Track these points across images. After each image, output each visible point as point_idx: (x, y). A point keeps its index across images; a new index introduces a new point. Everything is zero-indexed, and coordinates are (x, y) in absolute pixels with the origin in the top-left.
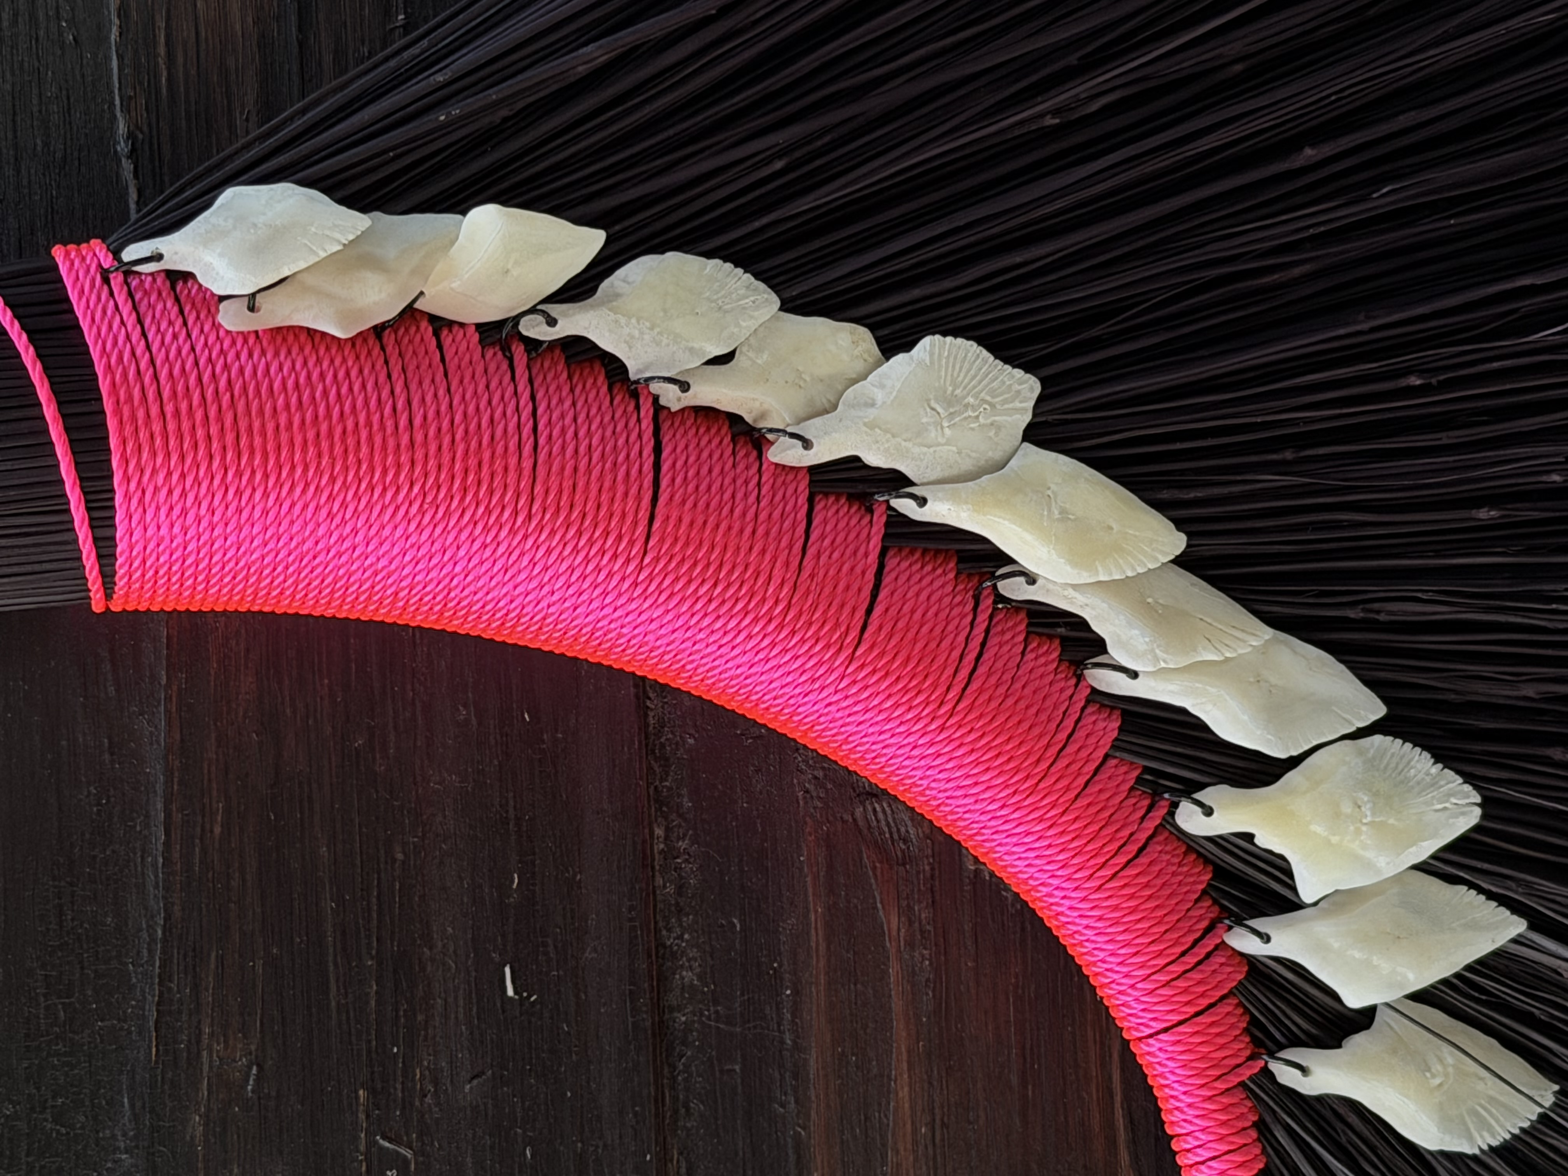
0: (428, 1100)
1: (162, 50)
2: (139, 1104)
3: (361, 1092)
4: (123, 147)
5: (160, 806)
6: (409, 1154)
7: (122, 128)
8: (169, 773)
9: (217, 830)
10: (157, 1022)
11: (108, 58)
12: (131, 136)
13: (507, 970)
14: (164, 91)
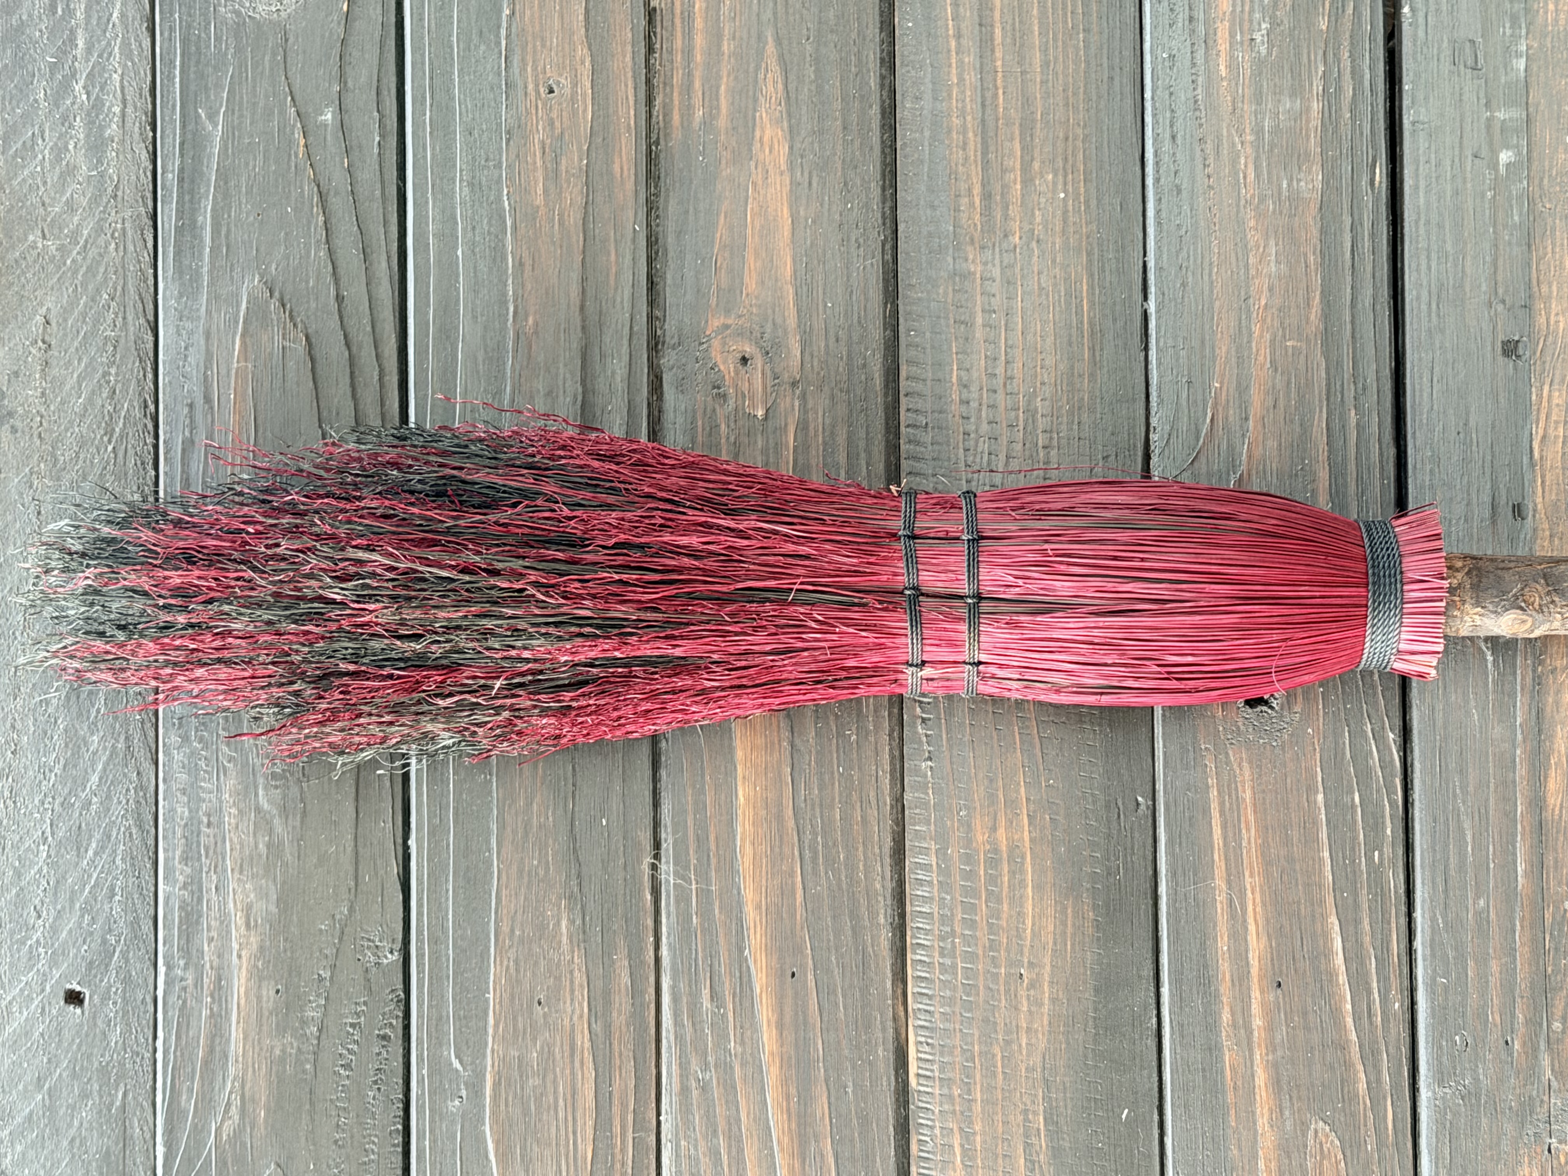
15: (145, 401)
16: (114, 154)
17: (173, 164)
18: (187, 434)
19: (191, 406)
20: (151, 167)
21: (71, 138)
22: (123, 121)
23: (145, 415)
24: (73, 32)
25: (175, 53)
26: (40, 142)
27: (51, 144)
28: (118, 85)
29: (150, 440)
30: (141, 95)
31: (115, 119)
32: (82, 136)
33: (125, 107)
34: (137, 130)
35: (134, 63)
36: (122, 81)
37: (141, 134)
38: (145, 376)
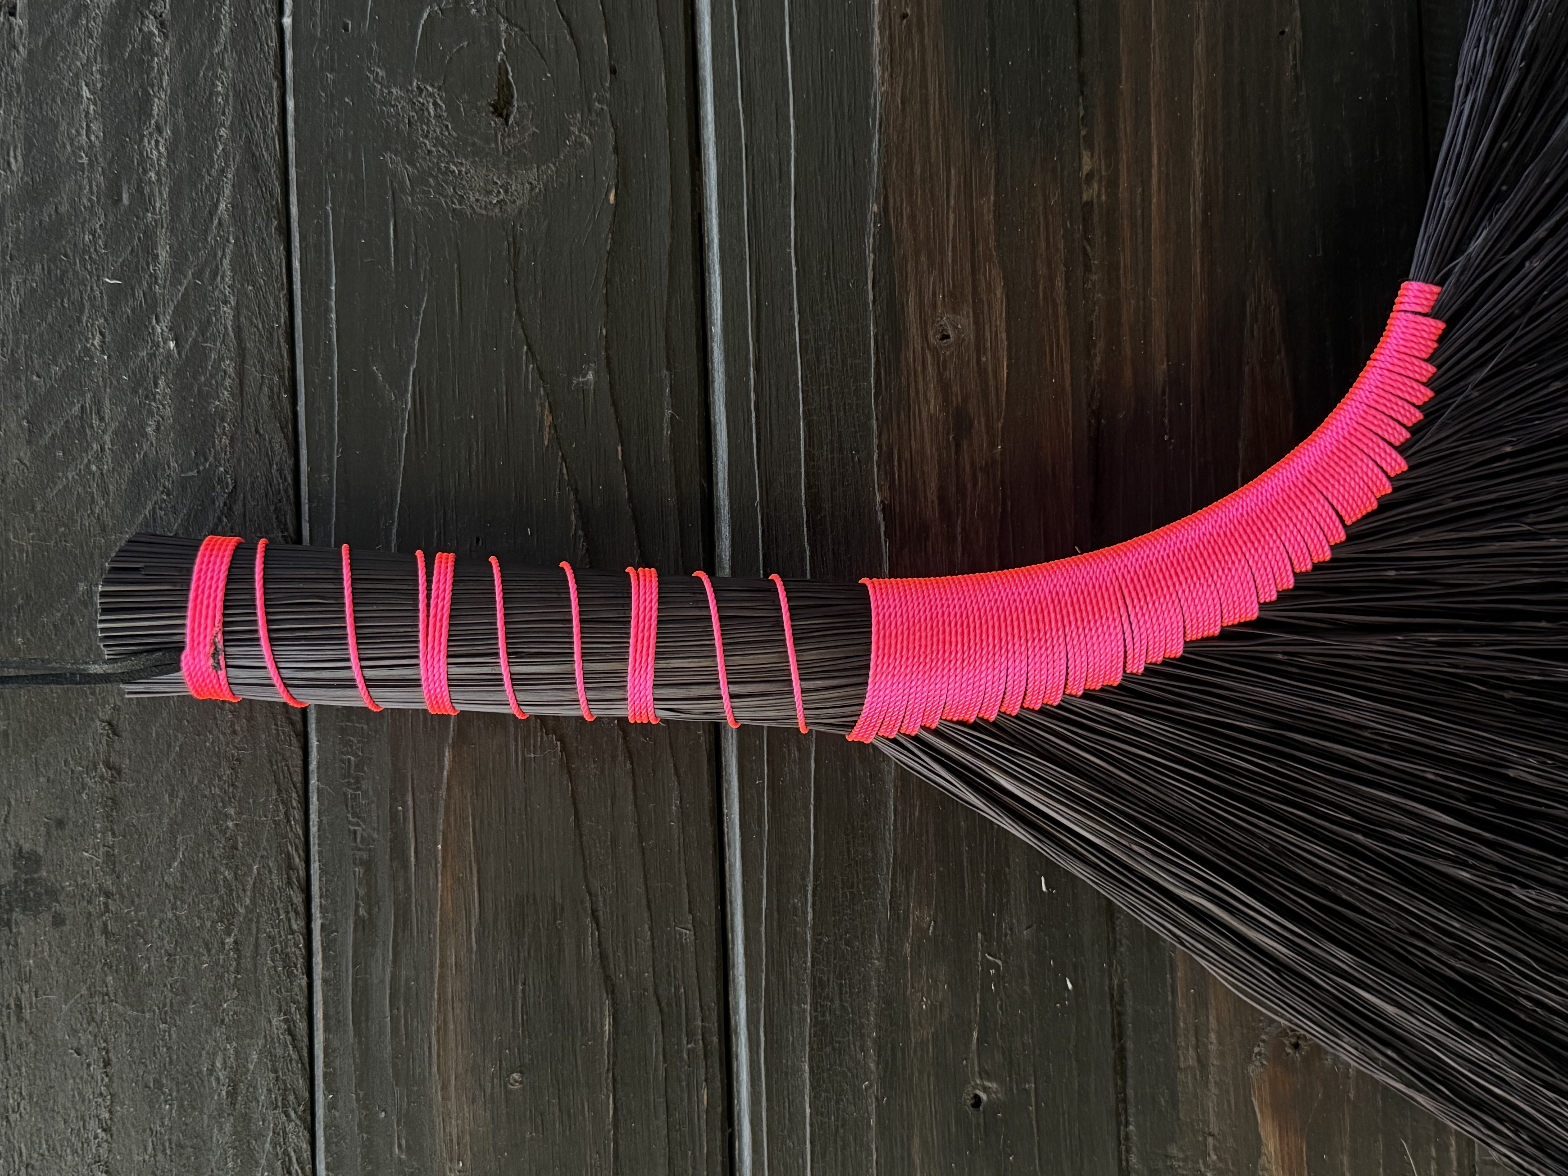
0: (1008, 938)
1: (896, 463)
2: (882, 938)
3: (979, 934)
4: (878, 507)
5: (892, 803)
6: (1000, 962)
7: (878, 499)
8: (896, 787)
9: (917, 814)
10: (890, 901)
11: (873, 467)
12: (882, 501)
13: (1043, 879)
14: (897, 482)
15: (289, 856)
16: (226, 441)
17: (330, 458)
18: (362, 912)
19: (368, 865)
20: (291, 462)
21: (151, 413)
22: (241, 384)
23: (289, 883)
24: (149, 236)
25: (328, 269)
26: (95, 422)
27: (113, 426)
28: (229, 324)
29: (297, 925)
30: (270, 340)
31: (228, 381)
32: (168, 412)
33: (243, 362)
34: (265, 400)
35: (257, 289)
36: (237, 316)
37: (273, 406)
38: (286, 814)
